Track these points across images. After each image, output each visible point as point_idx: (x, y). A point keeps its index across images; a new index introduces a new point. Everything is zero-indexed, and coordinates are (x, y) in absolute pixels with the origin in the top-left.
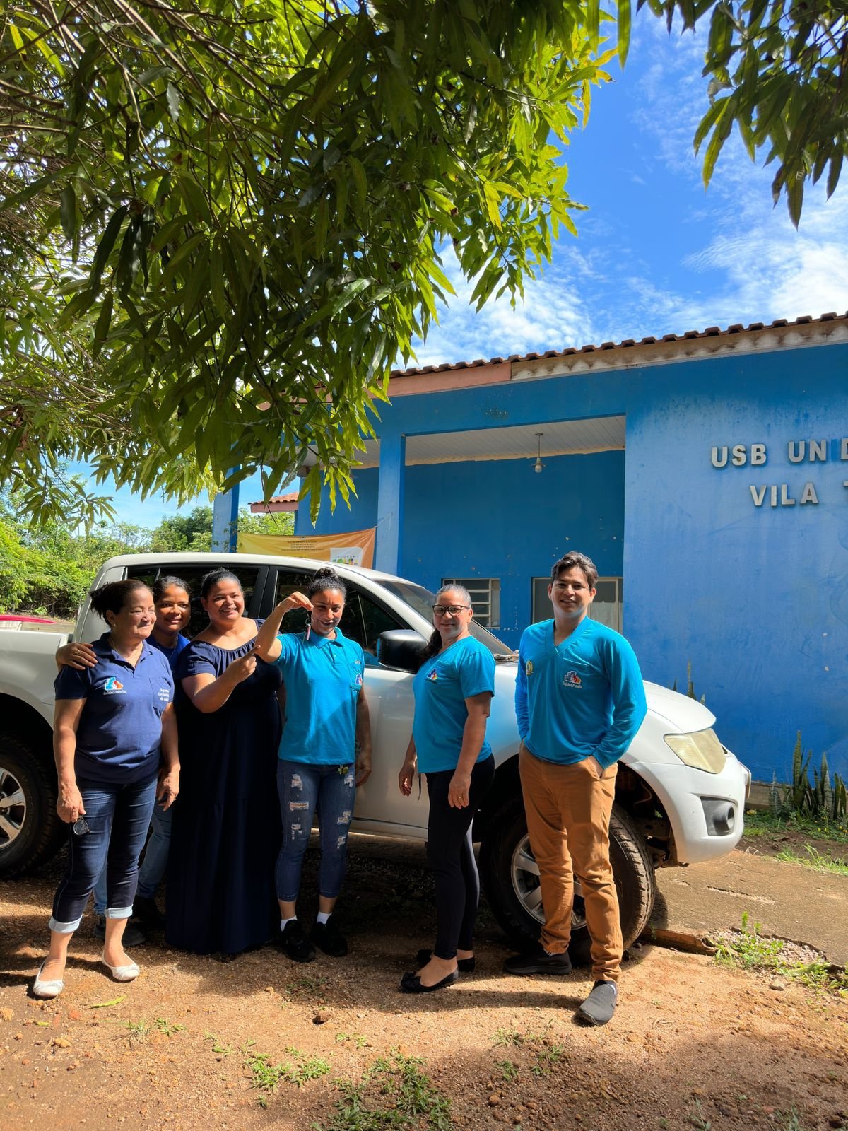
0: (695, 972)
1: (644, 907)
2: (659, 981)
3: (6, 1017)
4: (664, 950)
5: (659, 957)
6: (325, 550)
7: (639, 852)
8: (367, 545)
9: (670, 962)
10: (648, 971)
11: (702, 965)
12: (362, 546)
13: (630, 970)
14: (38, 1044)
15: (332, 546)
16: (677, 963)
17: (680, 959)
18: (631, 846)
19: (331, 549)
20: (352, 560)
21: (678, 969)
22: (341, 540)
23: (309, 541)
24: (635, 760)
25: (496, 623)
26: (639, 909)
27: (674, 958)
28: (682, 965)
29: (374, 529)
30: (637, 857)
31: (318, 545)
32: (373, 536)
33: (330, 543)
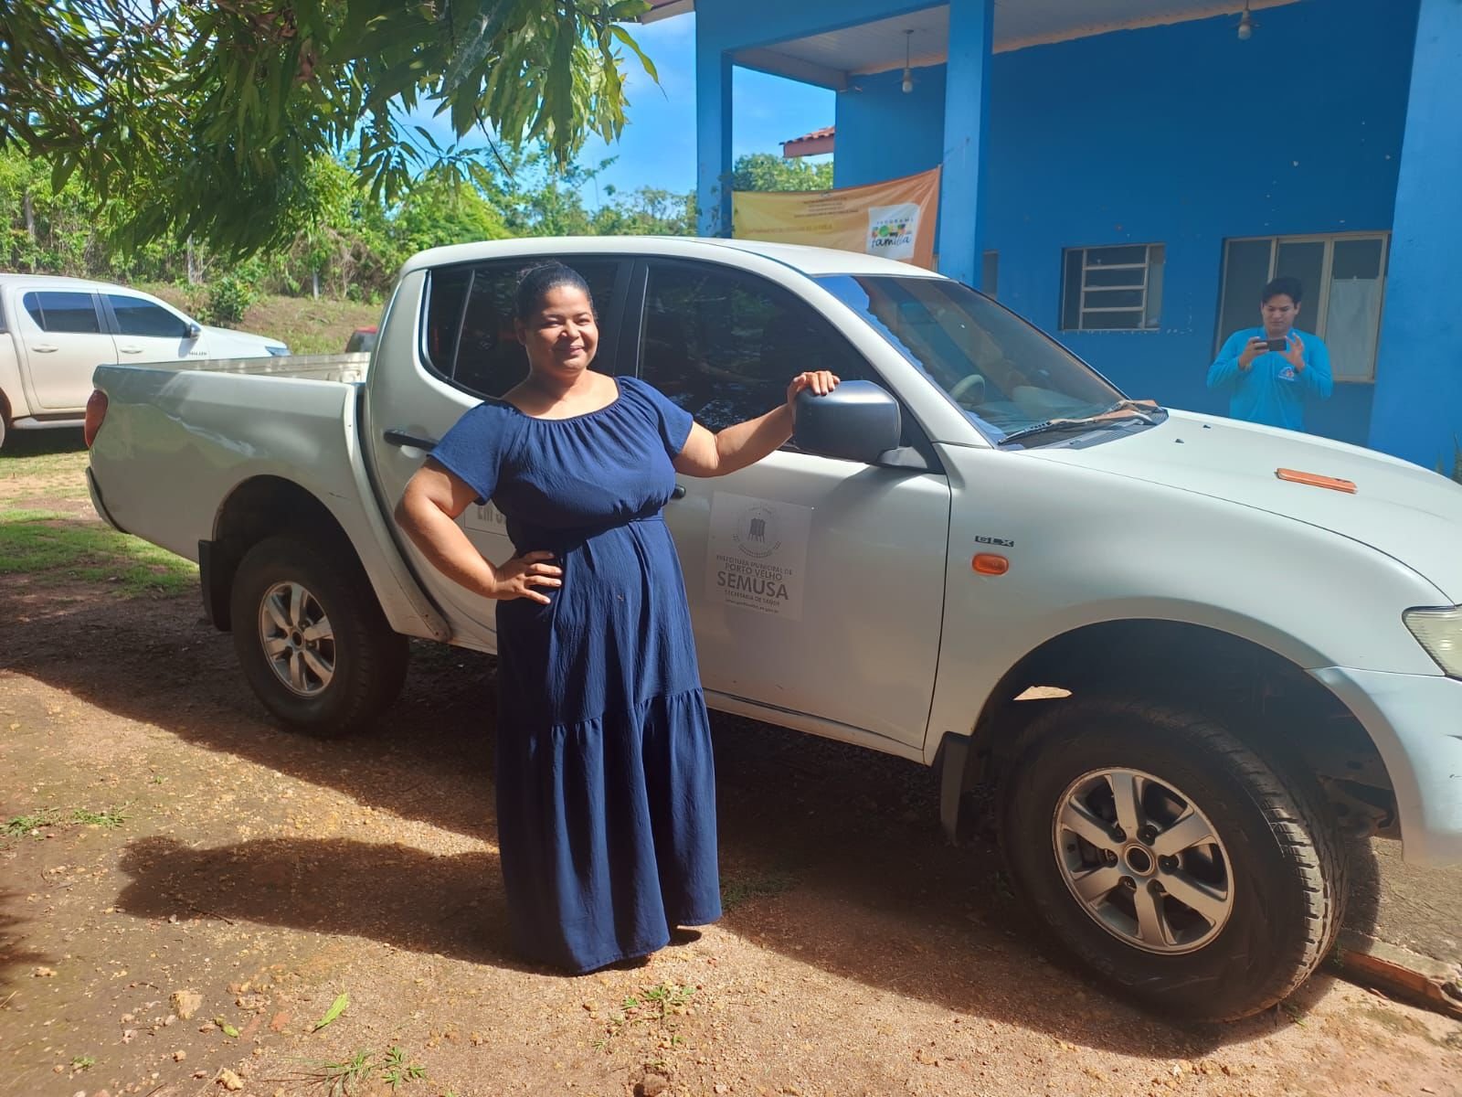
0: (1417, 1057)
1: (1311, 948)
2: (1330, 1073)
3: (182, 1012)
4: (1354, 992)
5: (1342, 1008)
6: (861, 212)
7: (1315, 843)
8: (928, 198)
9: (1363, 1023)
10: (1311, 1044)
11: (1433, 1042)
12: (918, 202)
13: (1273, 1037)
14: (199, 1077)
15: (872, 204)
16: (1378, 1028)
17: (1386, 1018)
18: (1297, 832)
19: (870, 209)
20: (903, 226)
21: (1377, 1043)
22: (888, 192)
23: (836, 199)
24: (1327, 662)
25: (1153, 322)
26: (1302, 951)
27: (1373, 1014)
28: (1388, 1035)
29: (936, 171)
30: (1308, 854)
31: (849, 205)
32: (937, 181)
33: (868, 199)
